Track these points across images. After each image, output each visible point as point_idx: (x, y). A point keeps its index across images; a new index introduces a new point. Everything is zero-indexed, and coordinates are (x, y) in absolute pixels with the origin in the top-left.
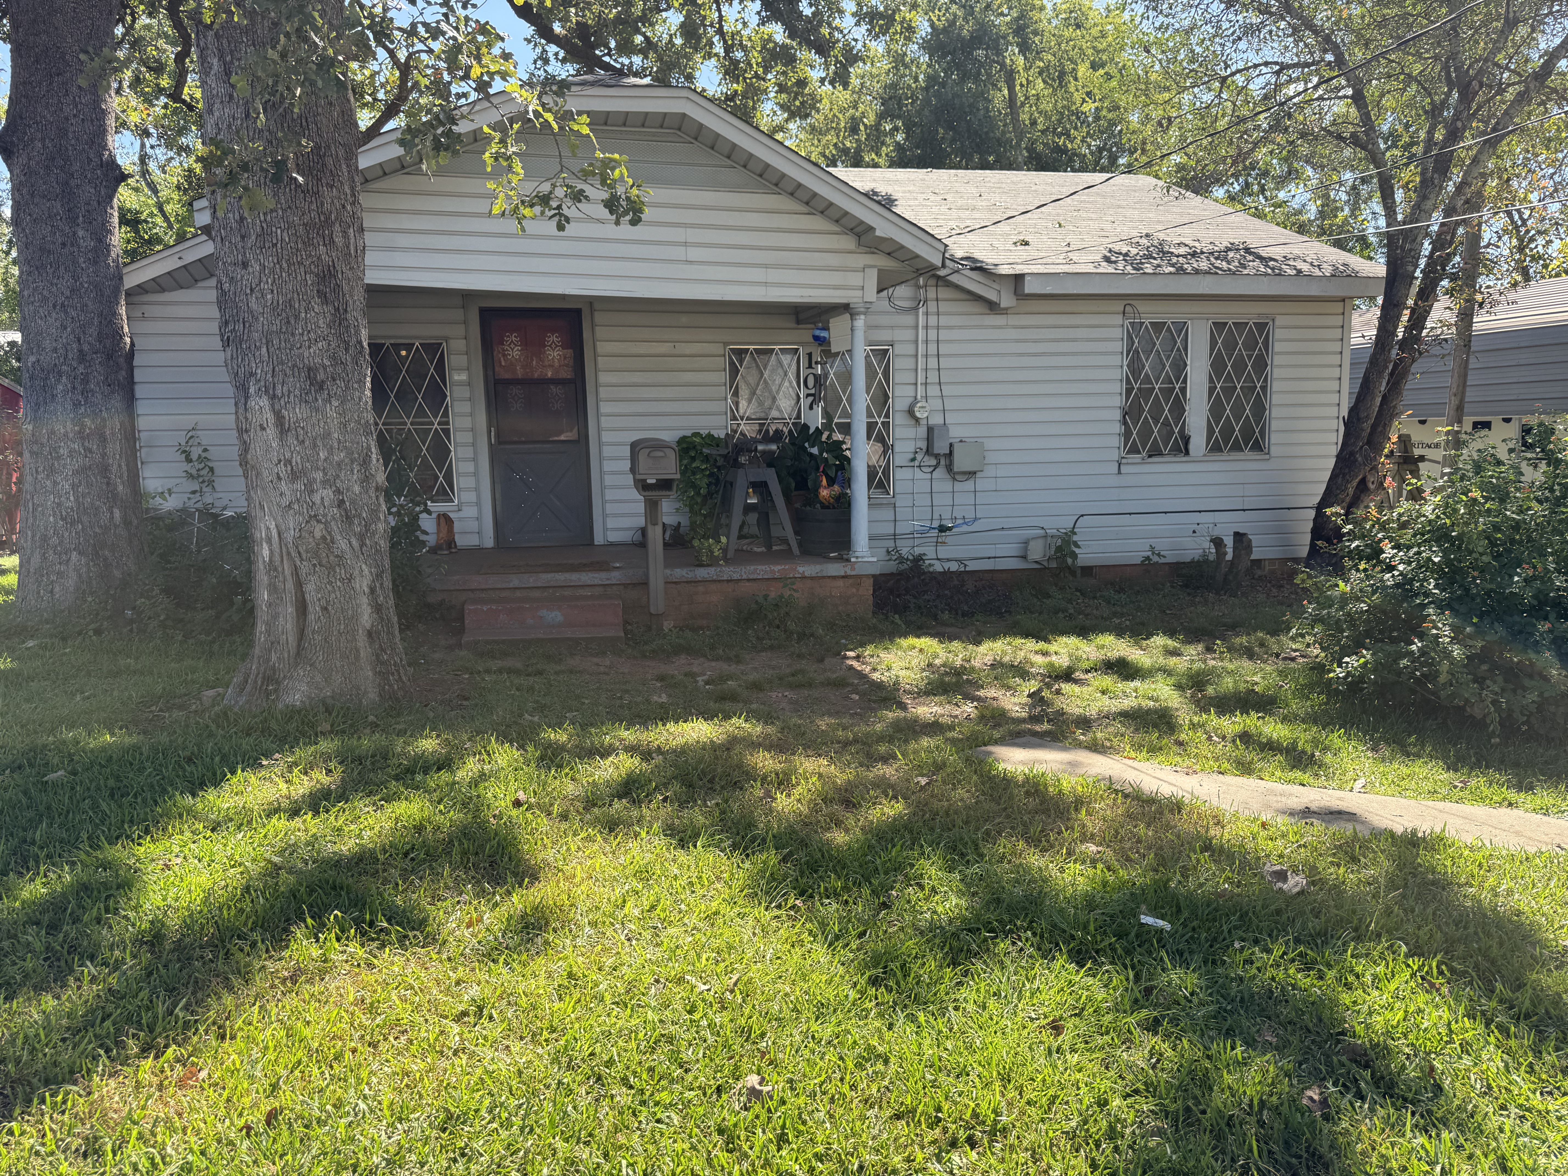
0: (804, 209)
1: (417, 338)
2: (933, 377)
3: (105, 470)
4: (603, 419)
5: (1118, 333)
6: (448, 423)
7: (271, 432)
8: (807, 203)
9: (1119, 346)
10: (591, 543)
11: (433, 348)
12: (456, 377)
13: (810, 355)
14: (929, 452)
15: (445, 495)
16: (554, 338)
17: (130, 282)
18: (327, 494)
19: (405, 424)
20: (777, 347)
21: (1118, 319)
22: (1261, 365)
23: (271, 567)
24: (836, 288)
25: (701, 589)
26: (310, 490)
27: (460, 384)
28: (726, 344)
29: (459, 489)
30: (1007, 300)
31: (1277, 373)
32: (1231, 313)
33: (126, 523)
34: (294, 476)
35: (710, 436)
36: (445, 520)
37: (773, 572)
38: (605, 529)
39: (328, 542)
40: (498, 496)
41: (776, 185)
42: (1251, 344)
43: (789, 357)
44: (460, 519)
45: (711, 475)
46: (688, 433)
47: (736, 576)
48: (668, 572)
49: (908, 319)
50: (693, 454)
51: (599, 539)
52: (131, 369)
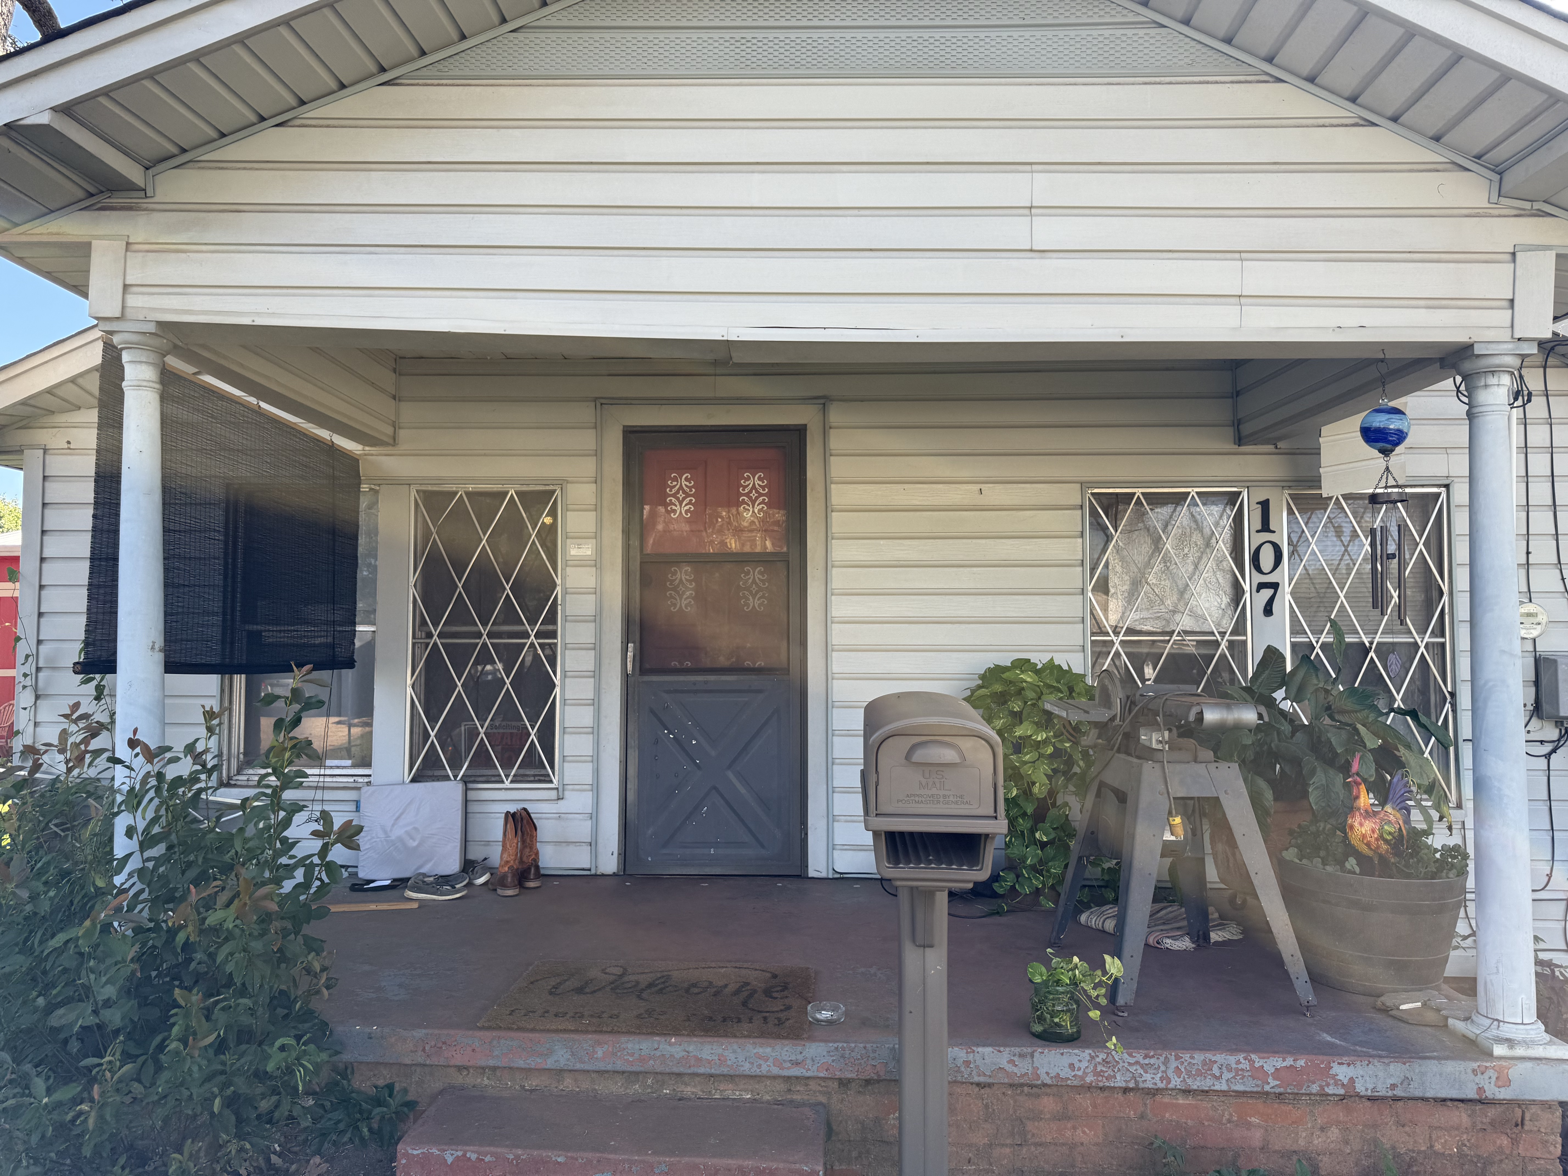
0: (1345, 112)
1: (511, 481)
4: (835, 629)
6: (553, 634)
8: (1353, 99)
10: (801, 875)
11: (539, 500)
12: (574, 552)
13: (1265, 506)
14: (1540, 710)
15: (538, 768)
16: (754, 481)
19: (479, 635)
20: (1193, 491)
24: (1434, 303)
25: (1048, 1104)
27: (581, 563)
28: (1084, 485)
29: (564, 758)
35: (1051, 667)
37: (1259, 1073)
38: (831, 847)
40: (632, 771)
41: (1270, 60)
43: (1216, 509)
44: (560, 816)
45: (1057, 753)
46: (1005, 660)
47: (1150, 1080)
48: (958, 1053)
50: (1016, 706)
51: (817, 866)
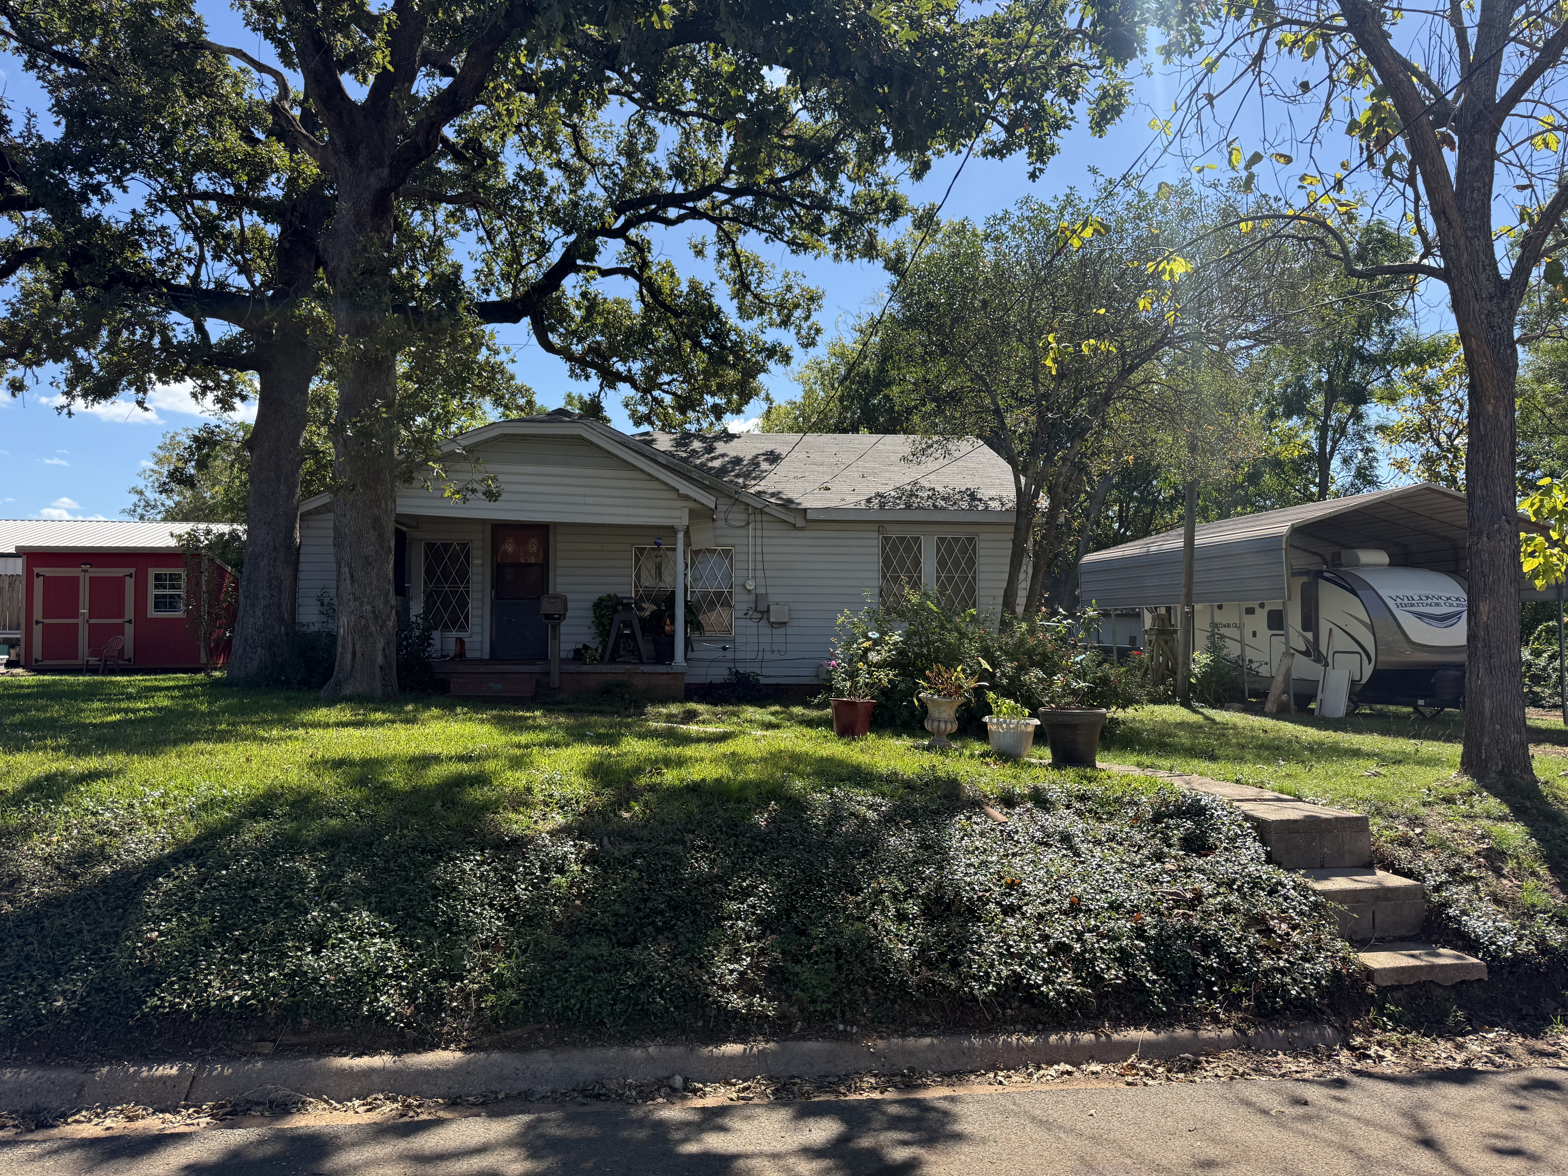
1: (455, 540)
2: (759, 566)
3: (279, 606)
4: (558, 586)
5: (875, 543)
6: (468, 587)
7: (348, 581)
9: (877, 550)
11: (464, 546)
12: (475, 562)
14: (756, 610)
15: (463, 628)
16: (534, 540)
17: (303, 509)
18: (369, 608)
19: (445, 587)
20: (664, 547)
21: (875, 535)
22: (971, 563)
23: (344, 638)
24: (666, 517)
25: (585, 677)
26: (361, 605)
27: (477, 565)
28: (633, 545)
29: (472, 625)
30: (800, 523)
31: (982, 568)
32: (950, 533)
33: (287, 634)
34: (355, 600)
36: (461, 642)
39: (366, 627)
40: (494, 630)
42: (964, 551)
43: (671, 552)
44: (470, 642)
49: (743, 532)
50: (602, 606)
52: (298, 554)
